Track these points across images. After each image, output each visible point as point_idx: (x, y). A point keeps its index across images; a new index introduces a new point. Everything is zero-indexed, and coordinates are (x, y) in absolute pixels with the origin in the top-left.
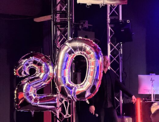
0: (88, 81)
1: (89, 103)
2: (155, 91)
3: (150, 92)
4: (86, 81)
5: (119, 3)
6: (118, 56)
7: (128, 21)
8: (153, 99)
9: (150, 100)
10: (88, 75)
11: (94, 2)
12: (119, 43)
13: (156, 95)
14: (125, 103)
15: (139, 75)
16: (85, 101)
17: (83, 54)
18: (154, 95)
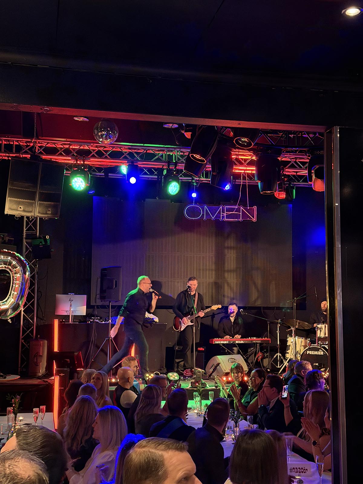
0: (12, 298)
1: (11, 322)
2: (74, 311)
3: (68, 312)
4: (9, 298)
5: (51, 217)
6: (34, 274)
7: (48, 237)
8: (72, 320)
9: (68, 321)
10: (12, 291)
11: (24, 213)
12: (35, 259)
13: (74, 315)
14: (39, 325)
15: (57, 295)
16: (7, 320)
17: (8, 268)
18: (72, 316)
